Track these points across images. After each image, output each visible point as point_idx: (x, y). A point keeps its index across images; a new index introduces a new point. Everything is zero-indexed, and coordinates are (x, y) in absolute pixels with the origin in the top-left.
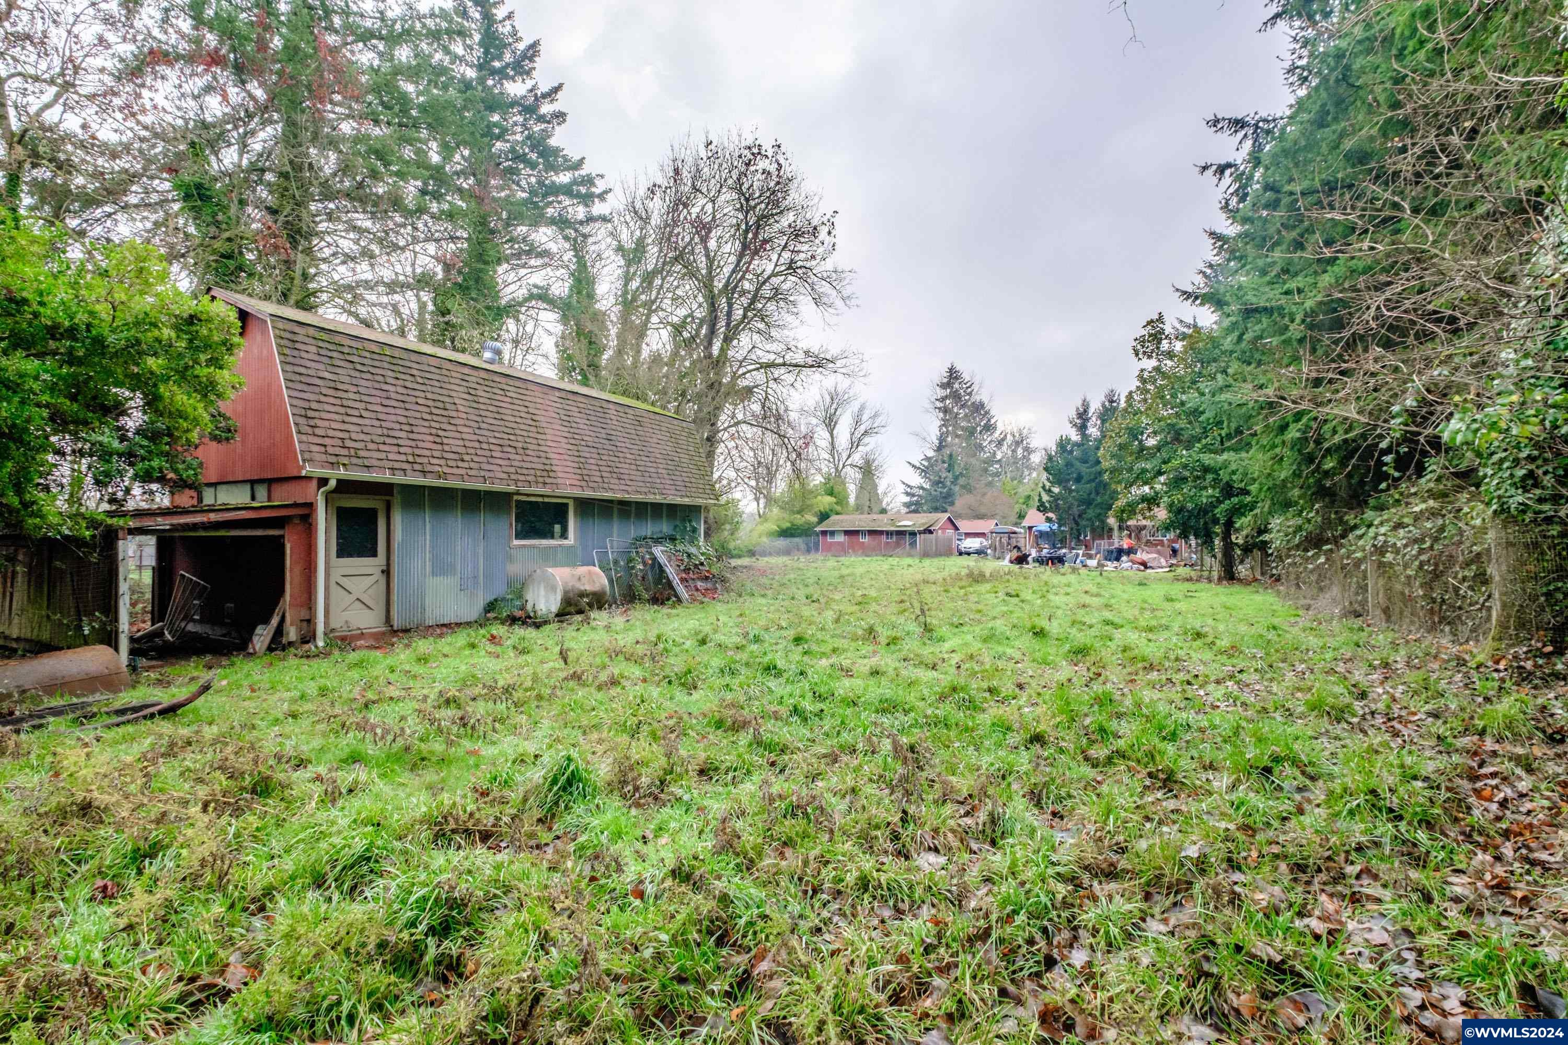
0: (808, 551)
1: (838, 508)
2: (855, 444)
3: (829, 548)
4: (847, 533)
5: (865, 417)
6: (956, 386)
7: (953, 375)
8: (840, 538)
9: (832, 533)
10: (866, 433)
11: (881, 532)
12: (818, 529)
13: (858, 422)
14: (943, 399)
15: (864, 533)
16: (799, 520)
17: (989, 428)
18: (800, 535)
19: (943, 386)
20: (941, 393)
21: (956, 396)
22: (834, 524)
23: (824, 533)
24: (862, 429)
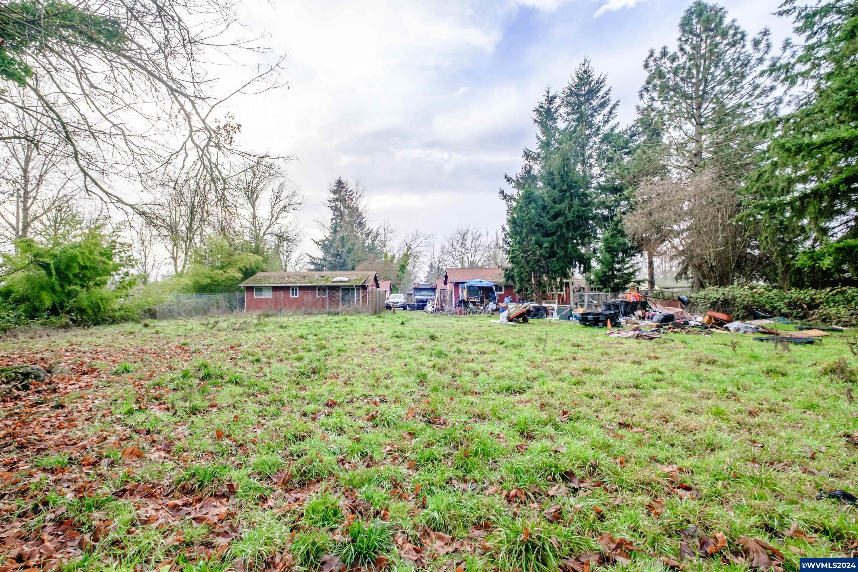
0: (231, 308)
1: (265, 266)
2: (274, 218)
3: (257, 305)
4: (275, 289)
5: (284, 195)
6: (343, 193)
7: (340, 185)
8: (269, 295)
9: (259, 289)
10: (284, 208)
11: (313, 288)
12: (242, 285)
13: (277, 197)
14: (334, 201)
15: (294, 289)
16: (219, 275)
17: (361, 224)
18: (221, 291)
19: (335, 192)
20: (332, 196)
21: (342, 200)
22: (260, 280)
23: (250, 289)
24: (282, 204)
